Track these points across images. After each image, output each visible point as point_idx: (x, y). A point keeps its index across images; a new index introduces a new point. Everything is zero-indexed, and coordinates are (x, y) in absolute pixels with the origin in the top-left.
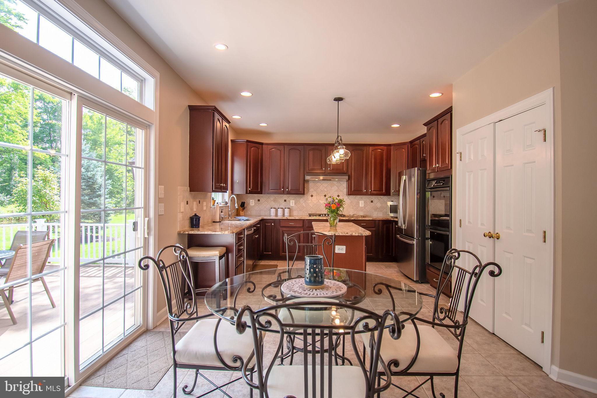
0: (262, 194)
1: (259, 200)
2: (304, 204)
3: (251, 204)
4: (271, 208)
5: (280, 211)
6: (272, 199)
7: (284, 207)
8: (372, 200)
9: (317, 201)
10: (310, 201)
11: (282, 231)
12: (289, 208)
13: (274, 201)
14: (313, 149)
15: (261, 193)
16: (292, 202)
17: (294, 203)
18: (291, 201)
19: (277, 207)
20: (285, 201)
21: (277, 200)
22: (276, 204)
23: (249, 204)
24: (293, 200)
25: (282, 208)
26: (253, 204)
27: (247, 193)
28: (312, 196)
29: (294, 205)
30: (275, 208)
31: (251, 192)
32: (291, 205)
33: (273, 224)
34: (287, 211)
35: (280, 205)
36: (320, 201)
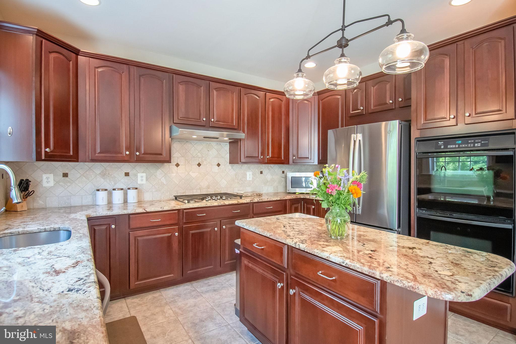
0: (77, 161)
1: (65, 175)
2: (163, 180)
3: (45, 184)
4: (98, 190)
5: (118, 197)
6: (98, 172)
7: (124, 187)
8: (262, 170)
9: (187, 173)
10: (174, 174)
11: (135, 237)
12: (136, 189)
13: (103, 175)
14: (186, 83)
15: (75, 158)
16: (142, 177)
17: (144, 179)
18: (139, 175)
19: (109, 187)
20: (127, 174)
21: (109, 174)
22: (108, 180)
23: (39, 183)
24: (143, 172)
25: (122, 189)
26: (52, 184)
27: (39, 159)
28: (177, 165)
29: (144, 182)
30: (106, 190)
31: (50, 158)
32: (139, 182)
33: (113, 226)
34: (132, 195)
35: (115, 184)
36: (191, 173)
